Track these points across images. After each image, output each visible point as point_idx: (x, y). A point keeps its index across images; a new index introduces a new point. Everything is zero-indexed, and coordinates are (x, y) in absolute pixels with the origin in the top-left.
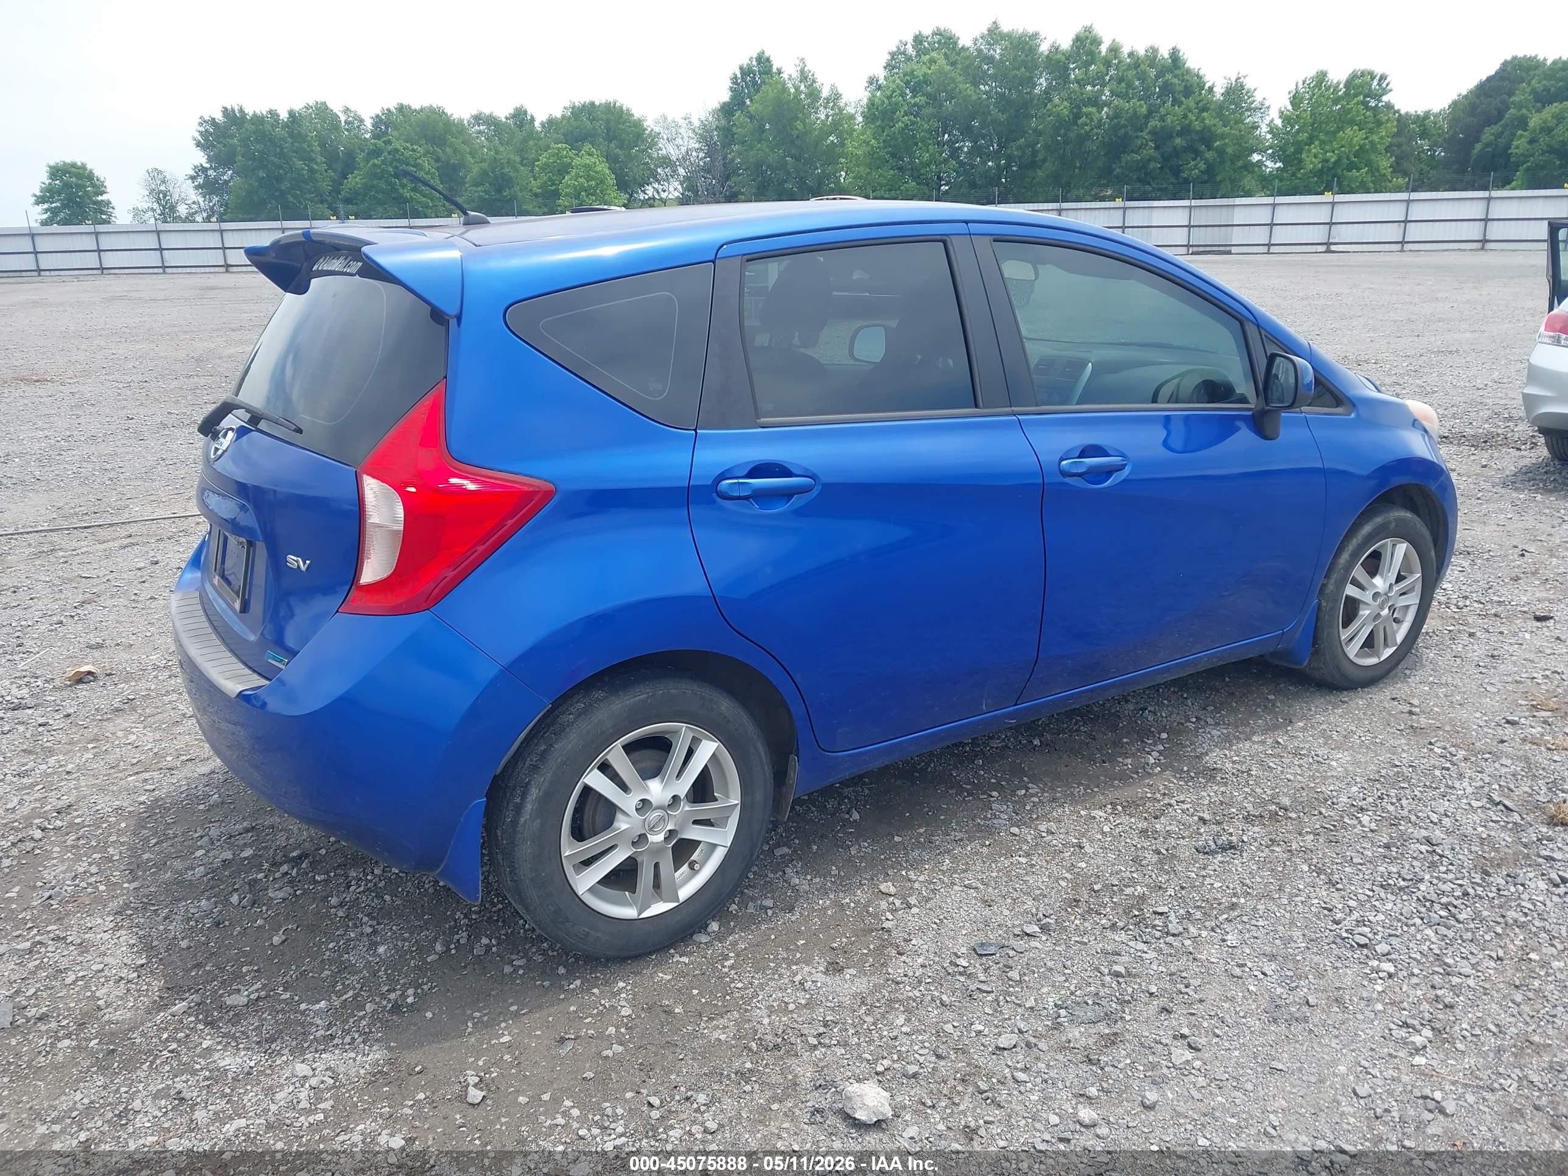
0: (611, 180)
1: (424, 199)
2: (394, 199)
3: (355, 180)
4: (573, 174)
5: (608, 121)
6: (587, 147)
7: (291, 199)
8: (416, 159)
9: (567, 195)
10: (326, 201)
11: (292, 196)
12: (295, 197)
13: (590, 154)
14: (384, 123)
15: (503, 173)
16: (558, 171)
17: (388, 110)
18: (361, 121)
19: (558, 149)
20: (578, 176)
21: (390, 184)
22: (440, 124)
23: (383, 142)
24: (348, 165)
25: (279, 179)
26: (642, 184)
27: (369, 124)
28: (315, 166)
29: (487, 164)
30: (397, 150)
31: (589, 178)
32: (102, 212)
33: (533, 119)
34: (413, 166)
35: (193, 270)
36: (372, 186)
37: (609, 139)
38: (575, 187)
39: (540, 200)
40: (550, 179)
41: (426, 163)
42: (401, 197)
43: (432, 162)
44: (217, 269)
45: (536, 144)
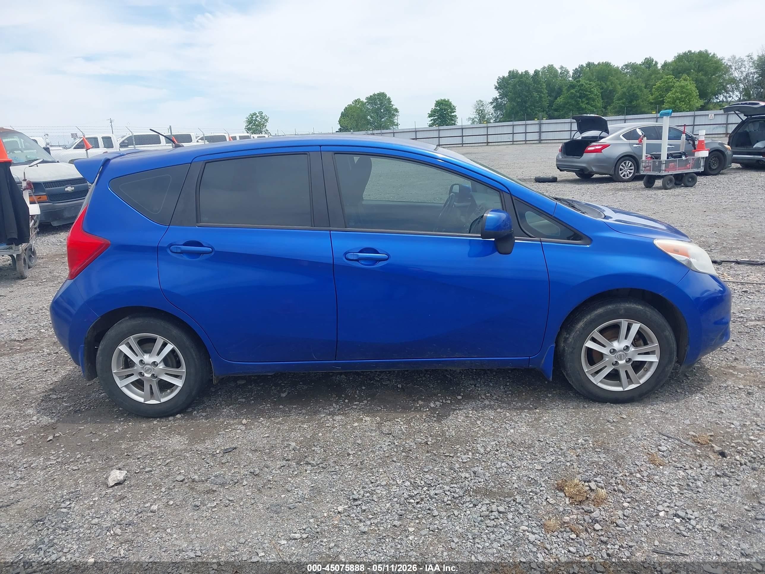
0: (696, 93)
1: (592, 108)
2: (577, 108)
3: (560, 100)
4: (673, 91)
5: (699, 62)
6: (685, 76)
7: (529, 111)
8: (591, 89)
9: (668, 102)
10: (546, 111)
11: (530, 109)
12: (531, 110)
13: (685, 80)
14: (579, 72)
15: (634, 93)
16: (666, 90)
17: (582, 65)
18: (568, 72)
19: (668, 78)
20: (676, 92)
21: (576, 101)
22: (607, 71)
23: (576, 81)
24: (559, 92)
25: (526, 102)
26: (716, 94)
27: (571, 73)
28: (543, 95)
29: (626, 89)
30: (582, 85)
31: (682, 93)
32: (452, 120)
33: (656, 63)
34: (589, 92)
35: (474, 145)
36: (568, 103)
37: (699, 71)
38: (673, 98)
39: (653, 106)
40: (660, 95)
41: (595, 91)
42: (581, 107)
43: (599, 90)
44: (483, 144)
45: (655, 77)
